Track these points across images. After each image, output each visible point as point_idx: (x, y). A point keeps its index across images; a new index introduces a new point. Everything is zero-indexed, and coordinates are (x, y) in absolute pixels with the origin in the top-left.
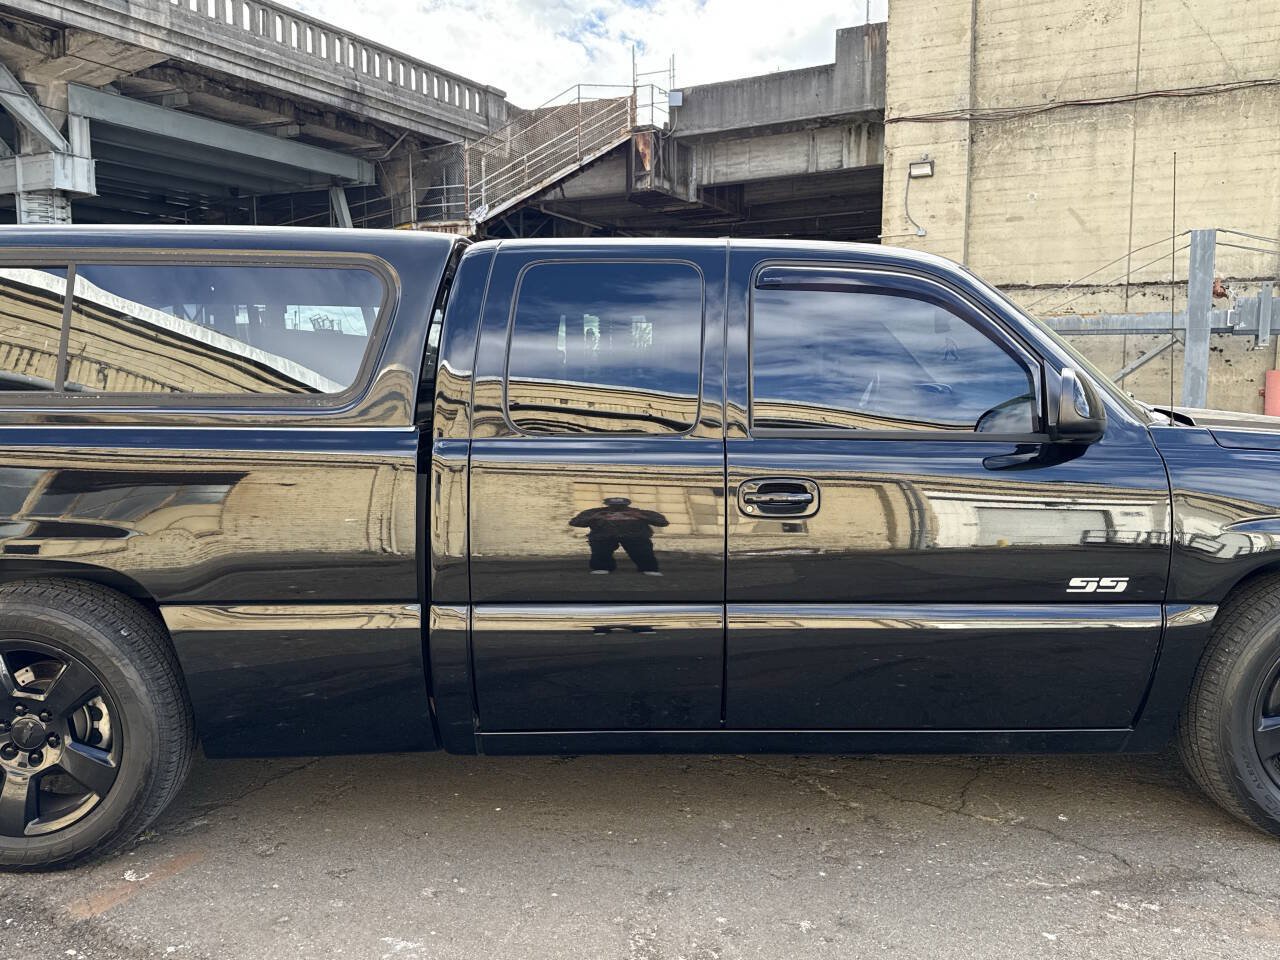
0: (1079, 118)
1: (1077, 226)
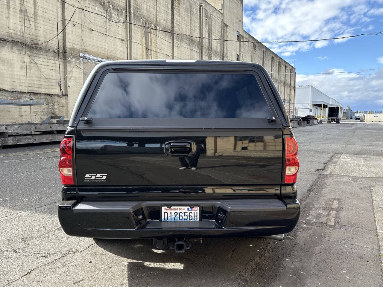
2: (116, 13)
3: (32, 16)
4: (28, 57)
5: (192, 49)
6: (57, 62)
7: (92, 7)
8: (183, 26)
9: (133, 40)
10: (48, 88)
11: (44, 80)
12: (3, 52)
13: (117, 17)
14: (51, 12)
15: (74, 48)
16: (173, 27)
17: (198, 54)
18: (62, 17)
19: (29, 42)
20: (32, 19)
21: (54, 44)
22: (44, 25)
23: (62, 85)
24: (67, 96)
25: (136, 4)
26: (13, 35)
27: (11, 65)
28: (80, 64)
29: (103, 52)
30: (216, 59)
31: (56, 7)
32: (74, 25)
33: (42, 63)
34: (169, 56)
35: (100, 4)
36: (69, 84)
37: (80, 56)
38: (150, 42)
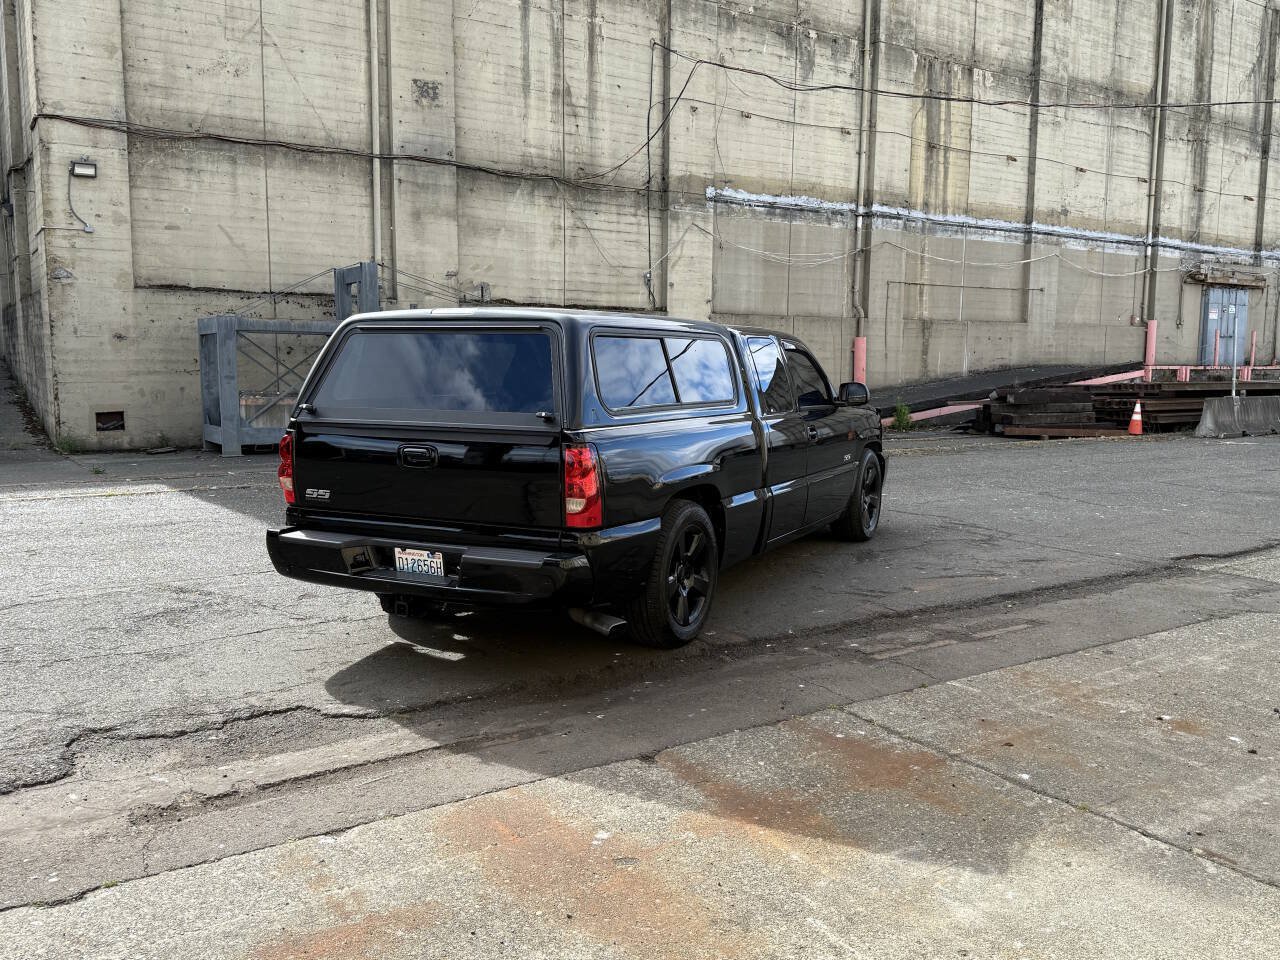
0: (221, 150)
1: (227, 242)
2: (829, 52)
3: (582, 102)
4: (568, 214)
5: (1117, 123)
6: (644, 221)
7: (752, 46)
8: (1084, 50)
9: (880, 127)
10: (618, 293)
11: (607, 272)
12: (511, 208)
13: (831, 63)
14: (633, 84)
15: (690, 176)
16: (1036, 61)
17: (1146, 140)
18: (661, 92)
19: (572, 174)
20: (582, 112)
21: (637, 171)
22: (612, 122)
23: (655, 282)
24: (666, 310)
25: (897, 12)
26: (536, 160)
27: (528, 238)
28: (705, 219)
29: (780, 176)
30: (1227, 147)
31: (646, 68)
32: (694, 109)
33: (605, 226)
34: (1015, 160)
35: (777, 33)
36: (673, 277)
37: (708, 195)
38: (942, 123)
